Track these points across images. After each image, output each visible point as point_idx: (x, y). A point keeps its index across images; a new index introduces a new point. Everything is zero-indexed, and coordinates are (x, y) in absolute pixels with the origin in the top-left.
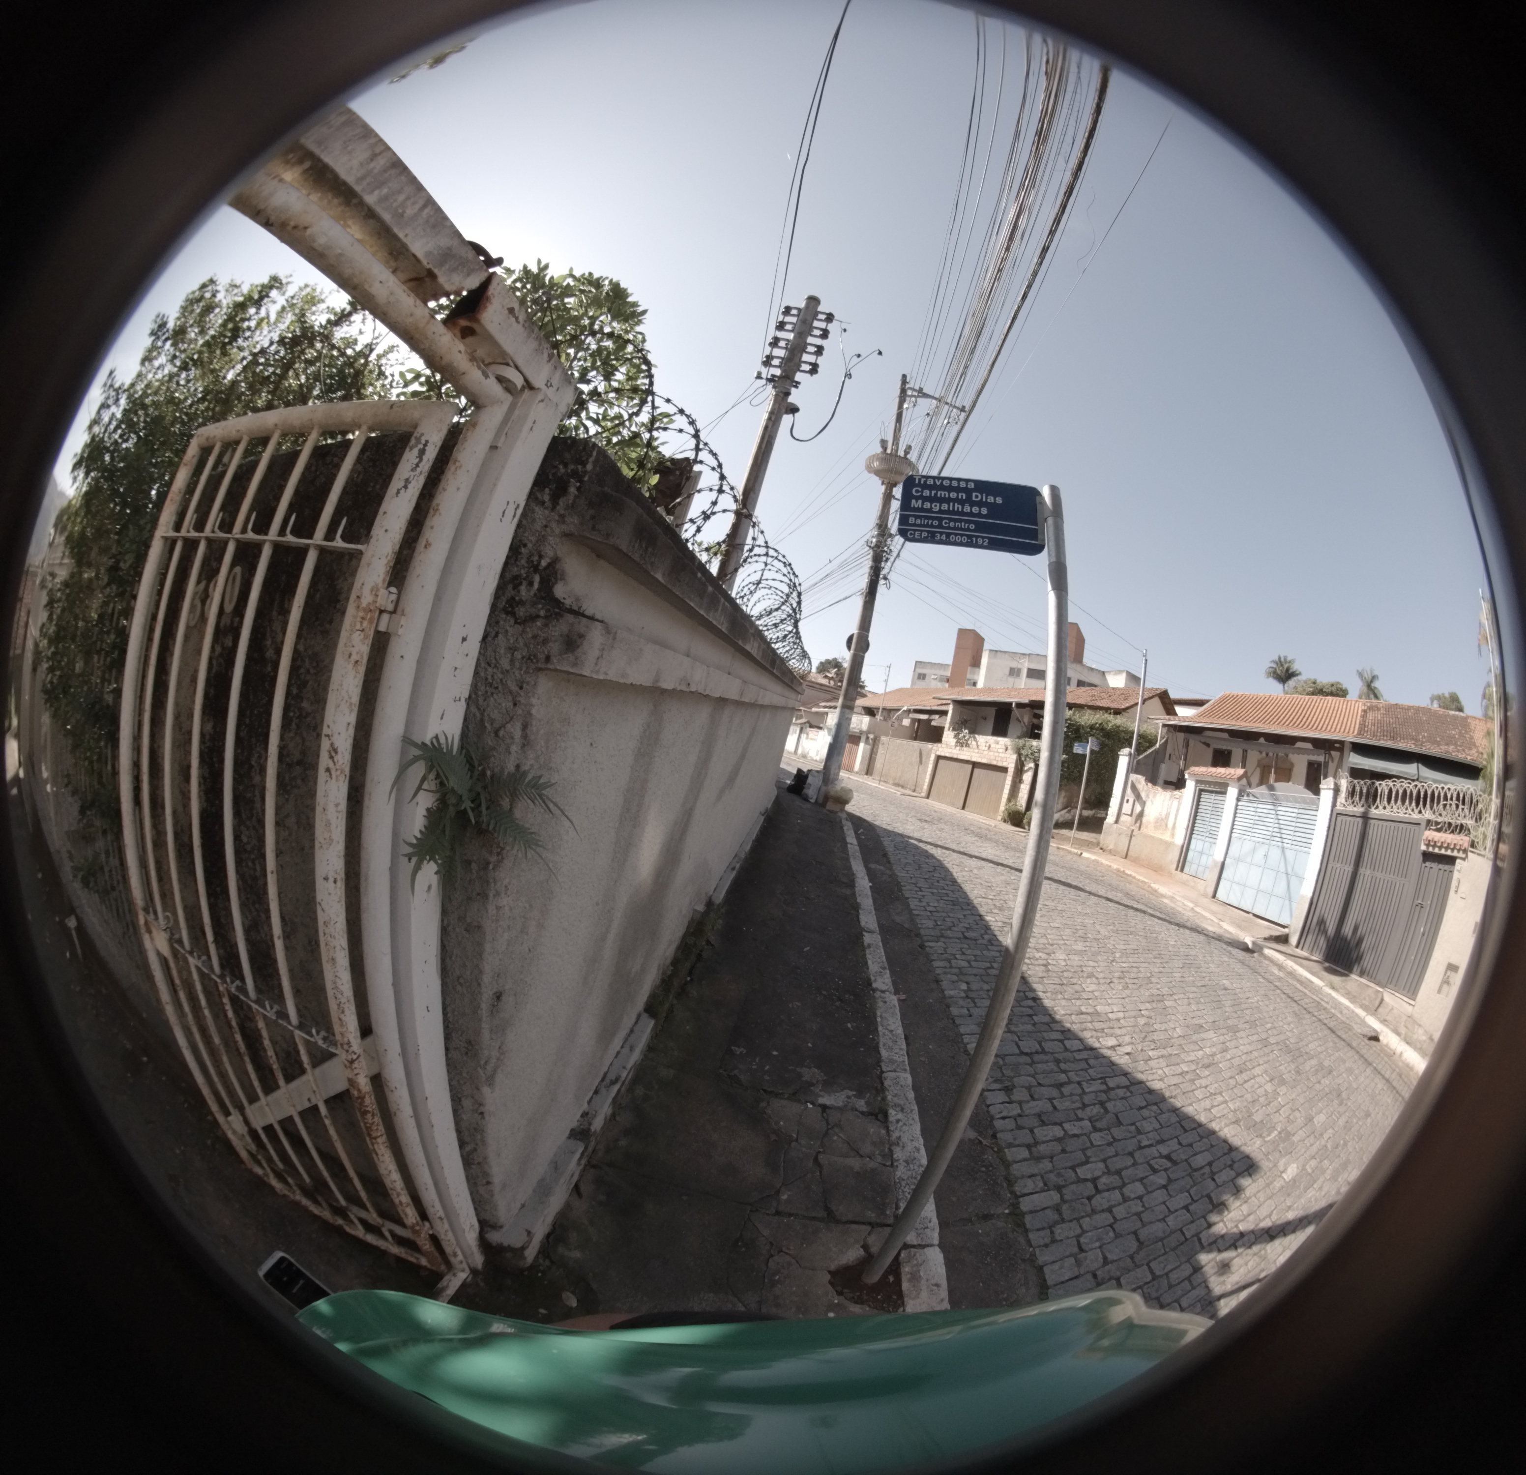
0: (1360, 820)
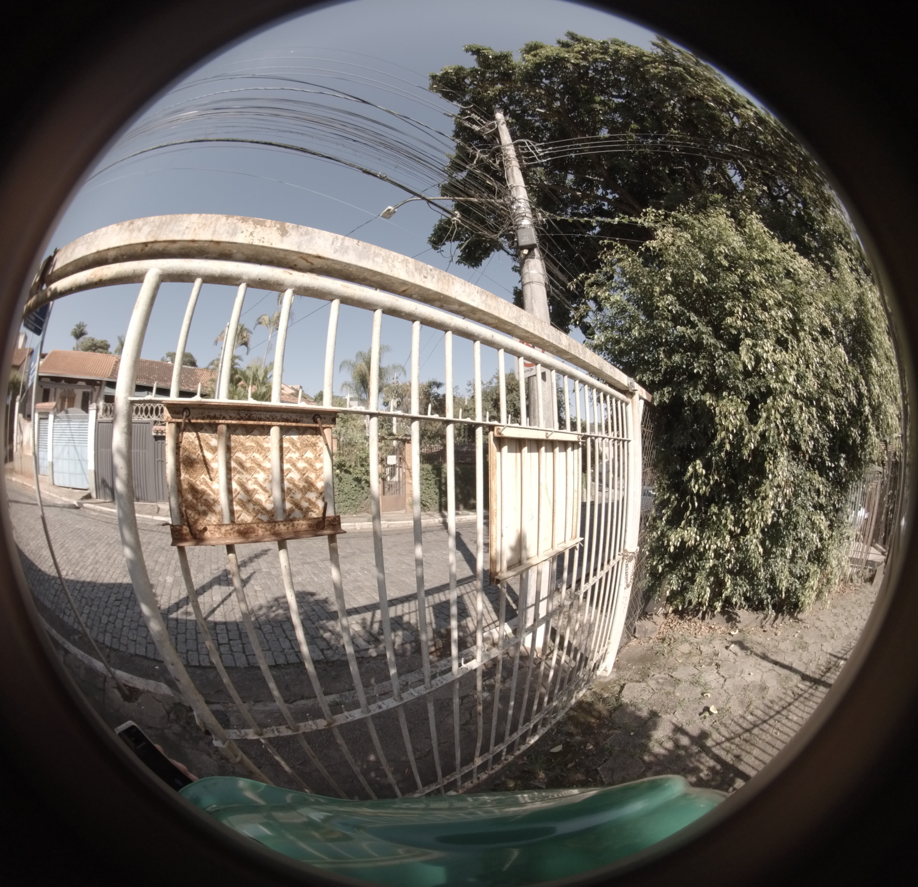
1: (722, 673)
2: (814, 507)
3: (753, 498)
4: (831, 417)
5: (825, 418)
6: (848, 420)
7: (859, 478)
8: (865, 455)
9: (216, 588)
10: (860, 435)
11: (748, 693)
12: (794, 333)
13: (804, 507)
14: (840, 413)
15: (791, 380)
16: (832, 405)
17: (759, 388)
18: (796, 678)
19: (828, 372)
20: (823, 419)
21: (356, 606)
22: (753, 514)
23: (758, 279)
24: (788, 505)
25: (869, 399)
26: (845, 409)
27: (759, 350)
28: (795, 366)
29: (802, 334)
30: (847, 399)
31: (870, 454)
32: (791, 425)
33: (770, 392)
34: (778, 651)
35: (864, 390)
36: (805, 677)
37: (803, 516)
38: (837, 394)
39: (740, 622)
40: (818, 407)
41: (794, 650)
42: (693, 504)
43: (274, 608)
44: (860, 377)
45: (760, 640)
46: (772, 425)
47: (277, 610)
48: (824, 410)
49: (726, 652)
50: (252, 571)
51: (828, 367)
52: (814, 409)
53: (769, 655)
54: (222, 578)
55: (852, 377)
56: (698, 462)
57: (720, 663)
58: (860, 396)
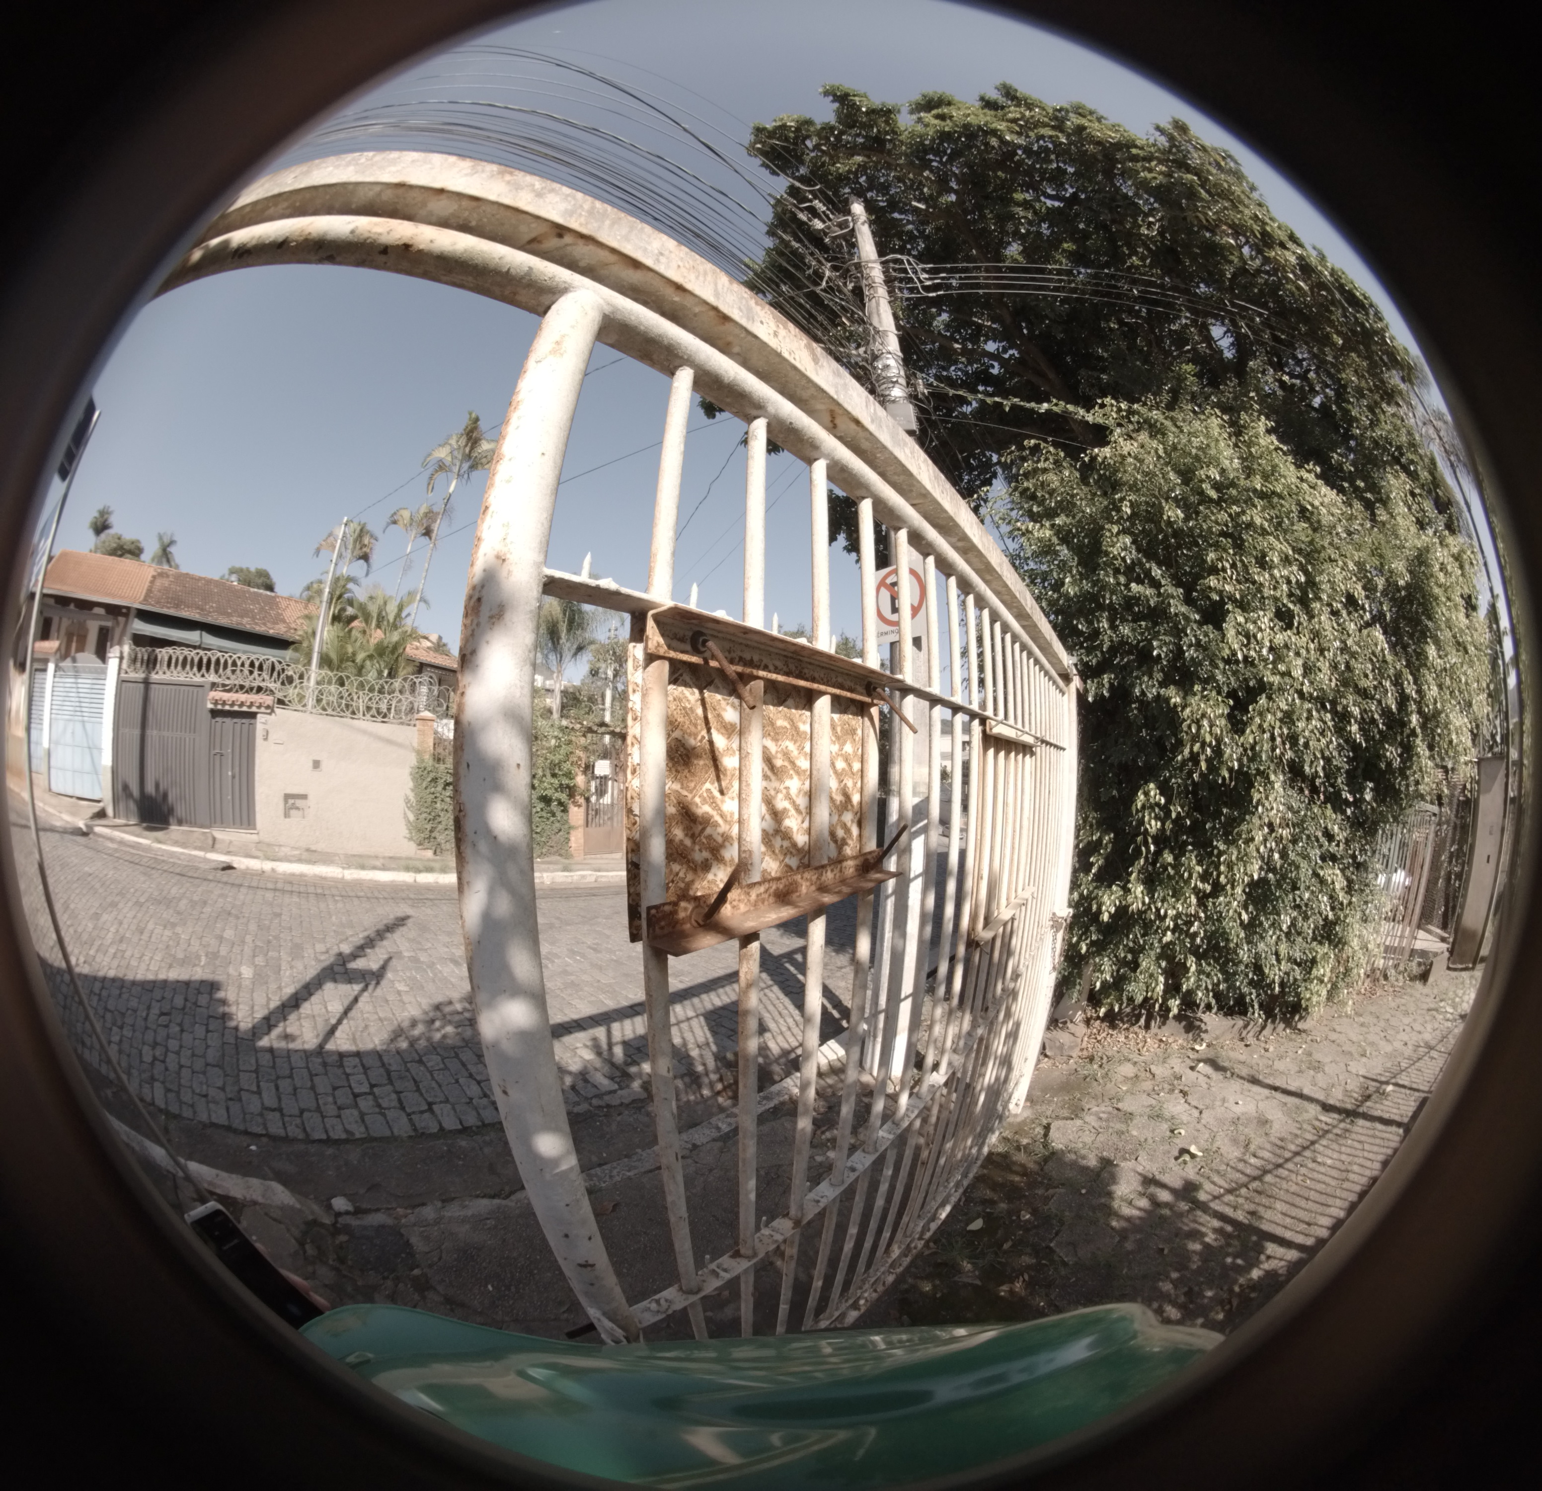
0: (142, 686)
1: (1193, 1103)
2: (1323, 859)
3: (1231, 842)
4: (1354, 728)
5: (1344, 729)
6: (1380, 732)
7: (1396, 819)
8: (1408, 786)
9: (329, 986)
10: (1400, 756)
12: (1305, 603)
13: (1306, 857)
14: (1366, 724)
15: (1298, 672)
16: (1356, 711)
17: (1246, 680)
18: (1313, 1110)
19: (1353, 662)
20: (1340, 731)
21: (575, 1016)
22: (1230, 866)
23: (1257, 520)
24: (1284, 855)
25: (1418, 703)
26: (1376, 716)
27: (1251, 627)
28: (1303, 652)
29: (1316, 606)
30: (1379, 702)
31: (1417, 783)
32: (1293, 739)
33: (1262, 687)
34: (1274, 1073)
35: (1411, 690)
36: (1327, 1108)
37: (1305, 871)
38: (1364, 694)
39: (1206, 1031)
40: (1334, 712)
41: (1300, 1071)
42: (1148, 849)
43: (438, 1024)
44: (1406, 671)
45: (1242, 1058)
46: (1266, 736)
47: (443, 1027)
48: (1343, 718)
49: (1192, 1075)
50: (385, 956)
51: (1353, 655)
52: (1329, 715)
53: (1261, 1078)
54: (336, 969)
55: (1392, 672)
56: (1152, 786)
57: (1186, 1089)
58: (1403, 700)
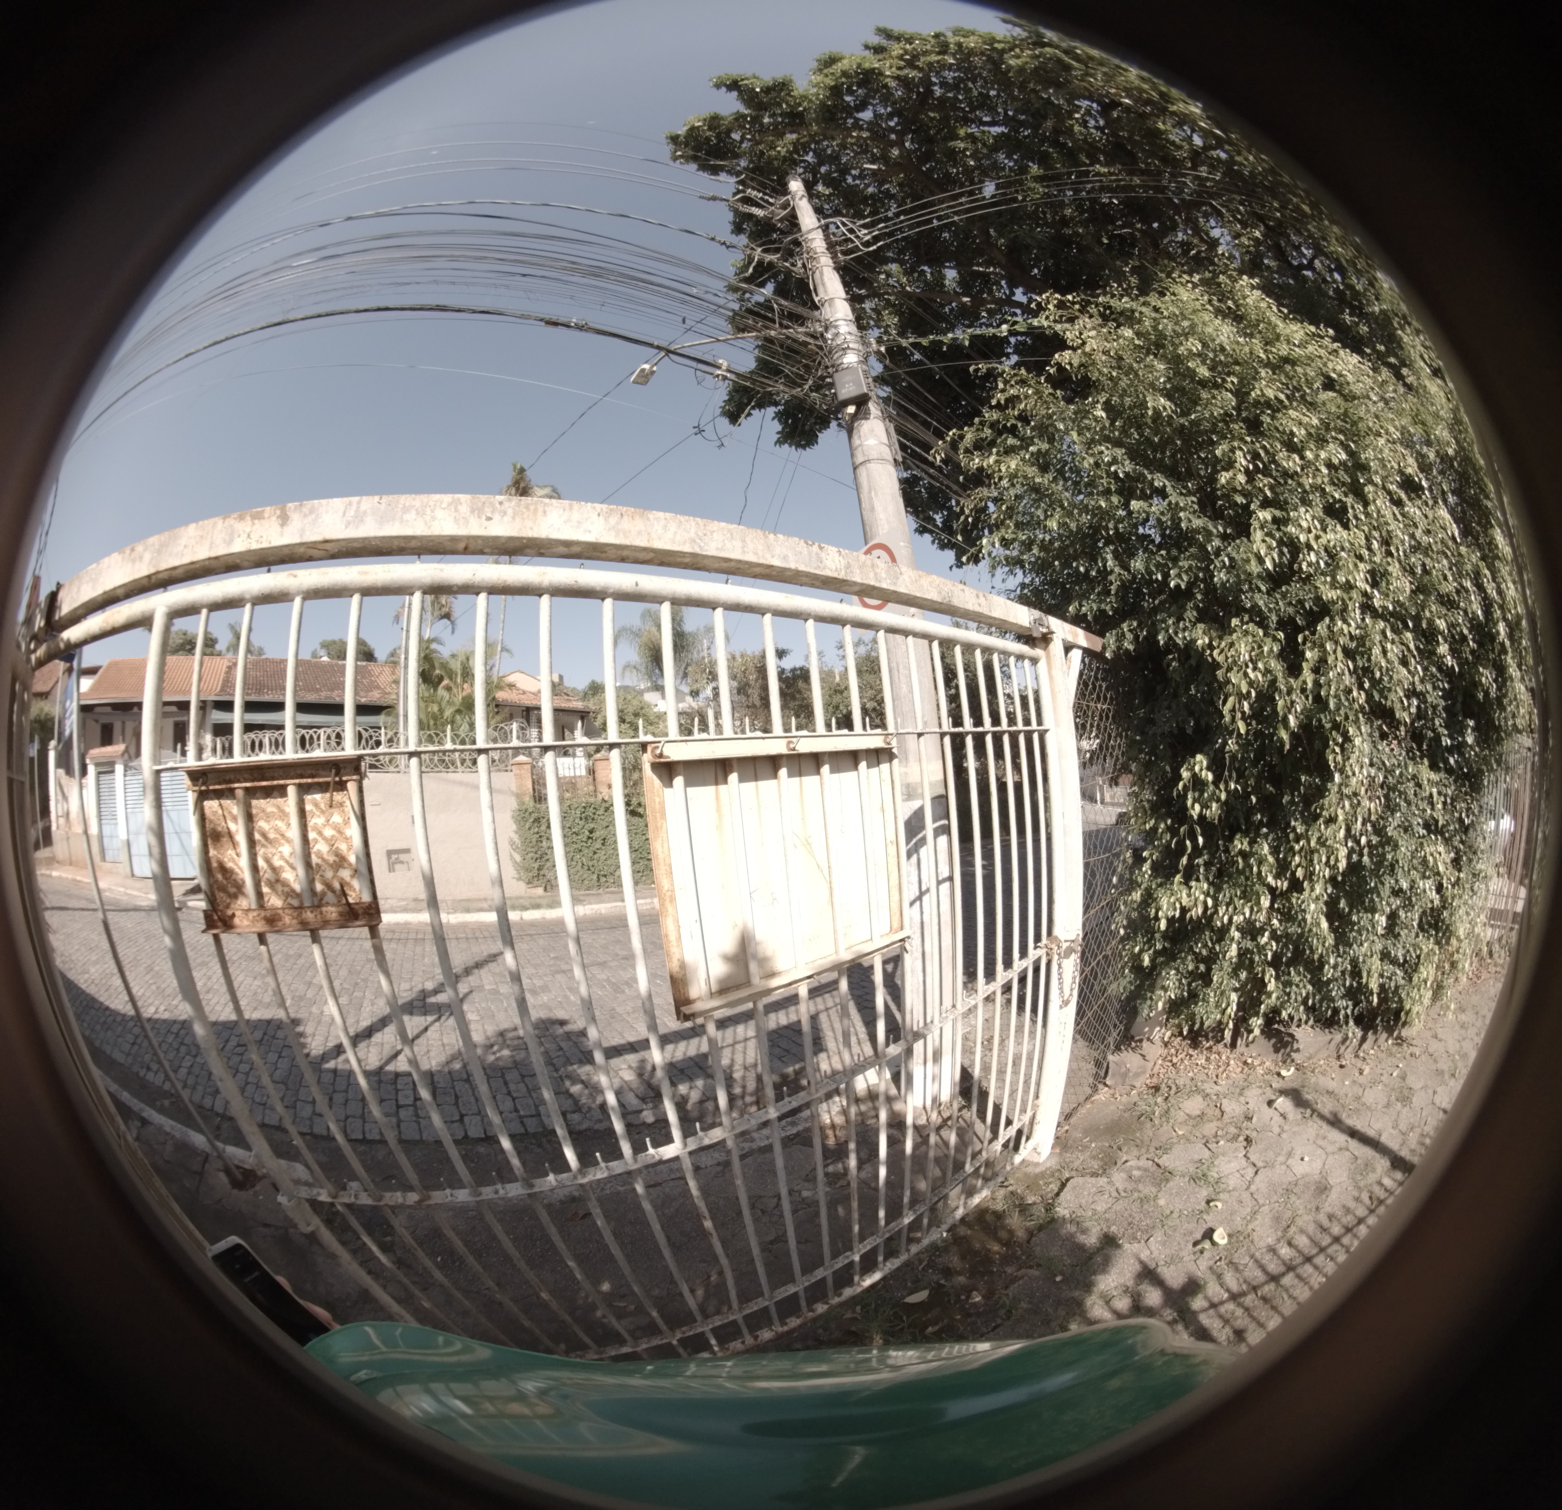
1: (1253, 1158)
2: (1426, 826)
3: (1311, 819)
4: (1443, 649)
5: (1433, 653)
6: (1473, 652)
7: (1498, 763)
8: (1506, 719)
10: (1495, 681)
11: (1293, 1198)
12: (1357, 491)
13: (1406, 828)
14: (1457, 643)
15: (1361, 582)
16: (1441, 624)
17: (1301, 602)
18: (1382, 1164)
19: (1428, 561)
20: (1428, 654)
23: (1270, 393)
24: (1378, 829)
25: (1501, 607)
26: (1466, 631)
27: (1291, 529)
28: (1365, 553)
29: (1370, 491)
30: (1465, 612)
31: (1514, 716)
33: (1323, 610)
34: (1359, 1110)
35: (1491, 591)
37: (1406, 847)
38: (1448, 602)
39: (1298, 1050)
40: (1418, 631)
41: (1388, 1105)
42: (1195, 841)
43: (496, 1048)
44: (1482, 564)
45: (1332, 1084)
46: (1333, 674)
47: (500, 1050)
48: (1428, 636)
49: (1268, 1112)
50: (467, 990)
51: (1426, 550)
52: (1409, 635)
53: (1345, 1116)
54: (416, 1003)
55: (1469, 567)
56: (1197, 758)
57: (1253, 1135)
58: (1487, 605)
